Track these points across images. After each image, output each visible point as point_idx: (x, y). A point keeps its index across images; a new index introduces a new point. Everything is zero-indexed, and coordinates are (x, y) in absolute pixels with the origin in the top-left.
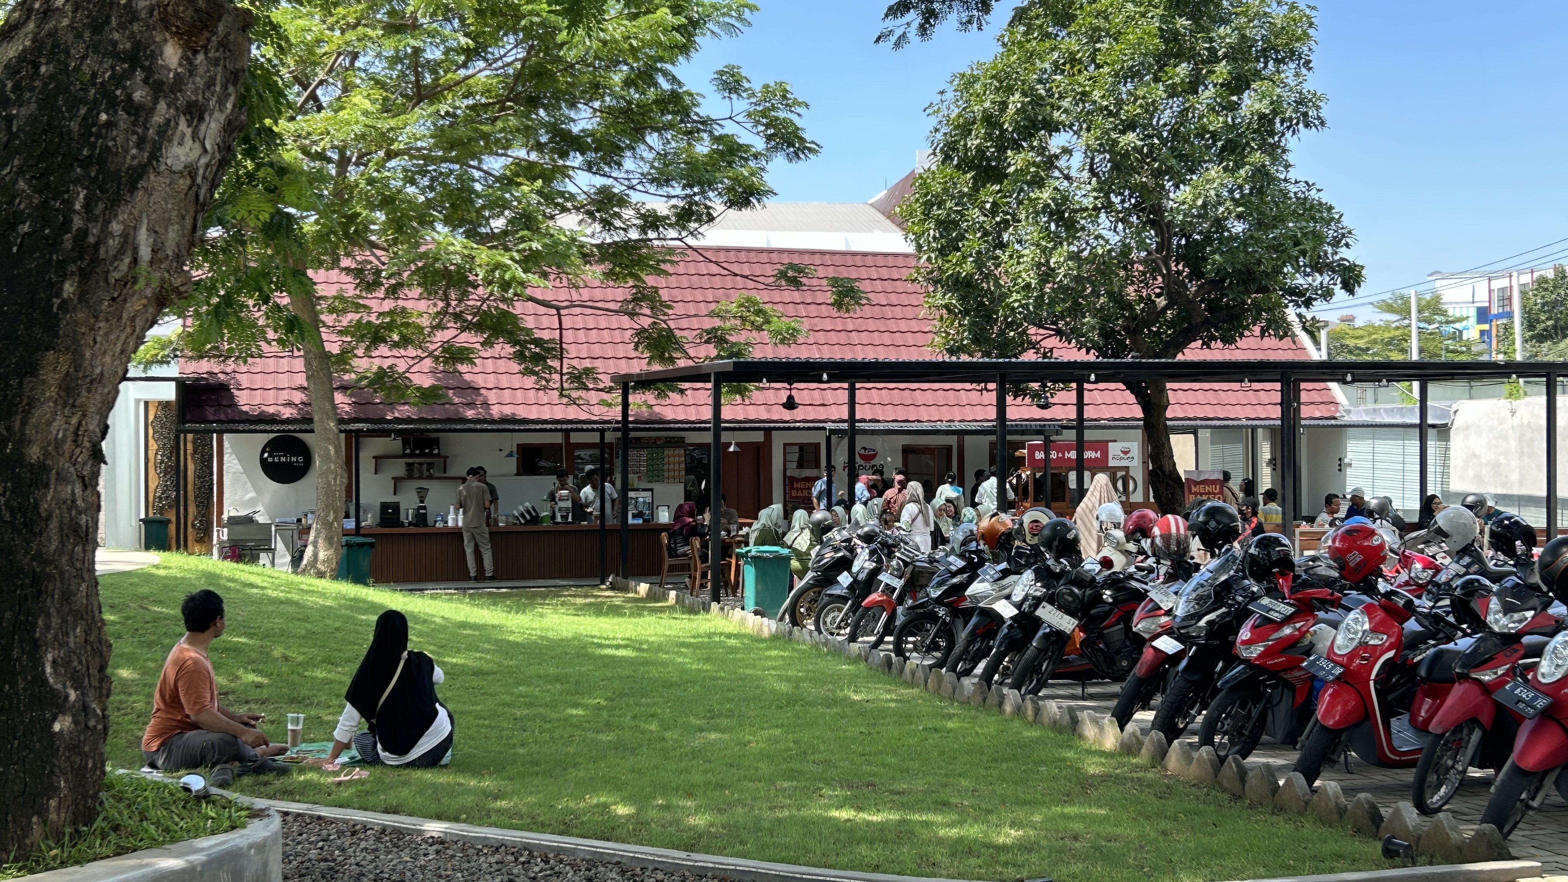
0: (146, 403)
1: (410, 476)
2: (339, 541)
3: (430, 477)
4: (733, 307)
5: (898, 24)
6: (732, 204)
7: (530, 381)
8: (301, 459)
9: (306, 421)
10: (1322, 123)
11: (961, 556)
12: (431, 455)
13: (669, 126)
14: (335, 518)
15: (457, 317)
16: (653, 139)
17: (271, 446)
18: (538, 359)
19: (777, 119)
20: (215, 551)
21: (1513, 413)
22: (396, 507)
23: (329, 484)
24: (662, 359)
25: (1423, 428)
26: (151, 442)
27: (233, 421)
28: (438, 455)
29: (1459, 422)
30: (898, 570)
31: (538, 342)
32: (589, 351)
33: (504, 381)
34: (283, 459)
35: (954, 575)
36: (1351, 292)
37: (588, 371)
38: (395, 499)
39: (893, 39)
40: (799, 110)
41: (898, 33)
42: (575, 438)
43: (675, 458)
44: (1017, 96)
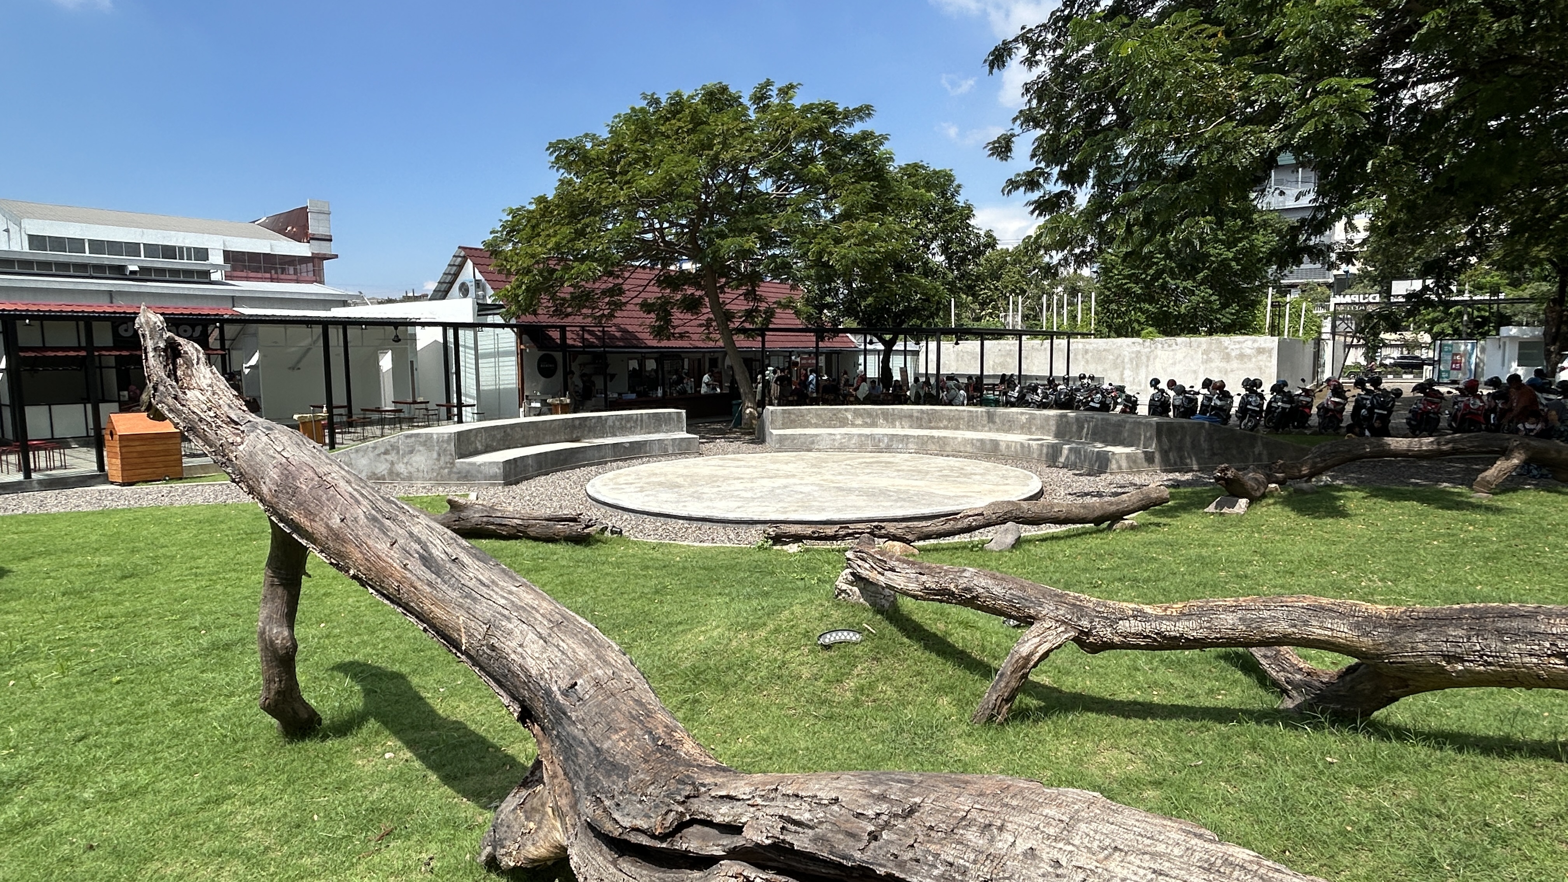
8: (553, 366)
21: (954, 346)
34: (546, 366)
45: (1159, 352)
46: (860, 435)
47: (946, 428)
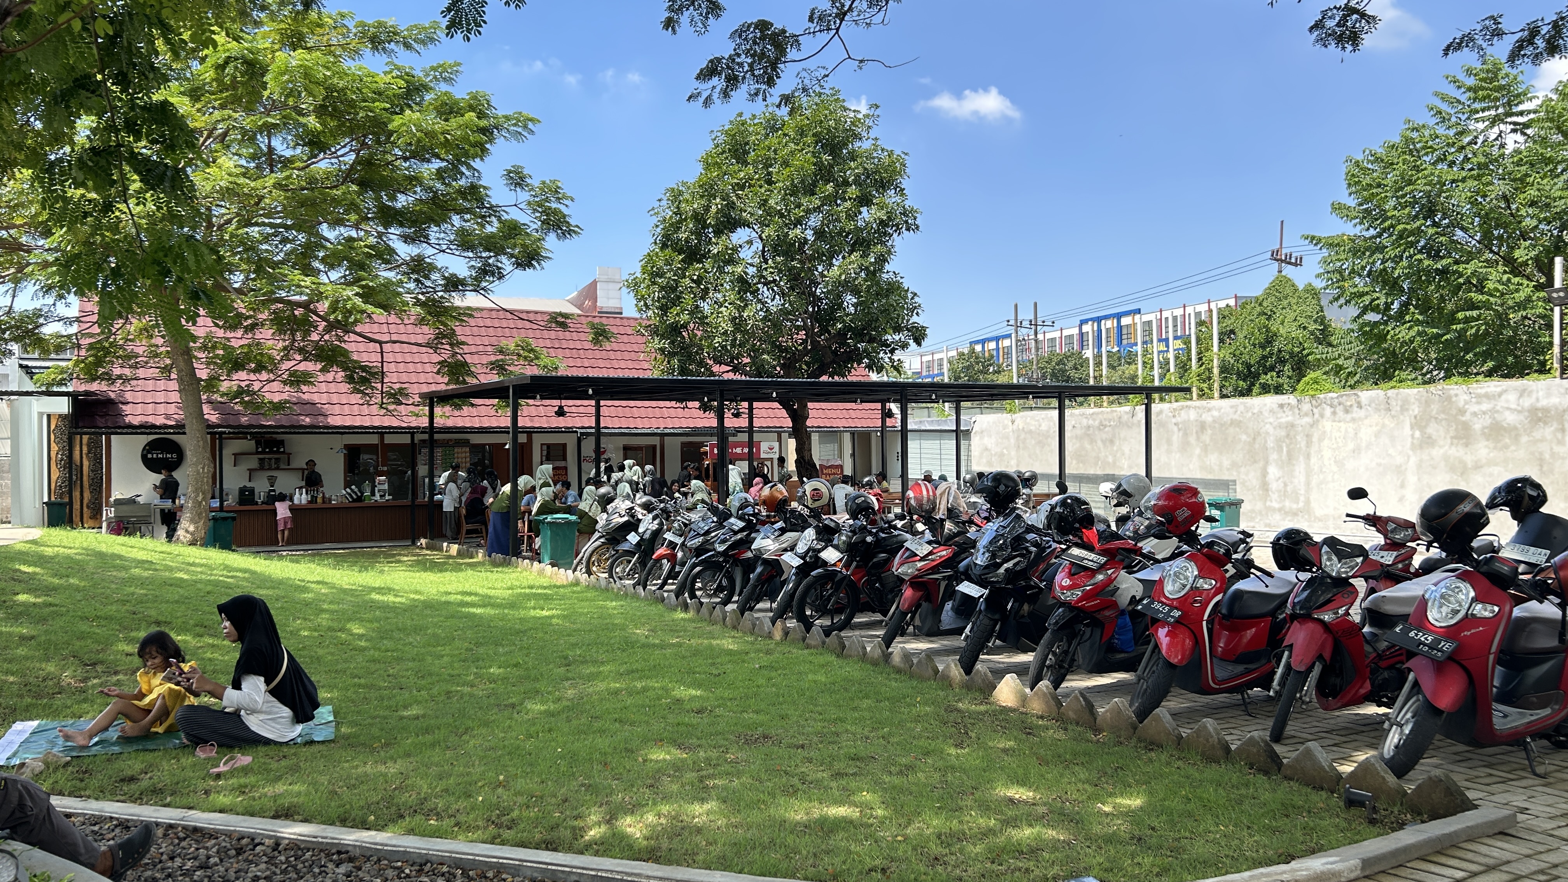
0: (49, 416)
1: (262, 468)
2: (207, 516)
3: (278, 469)
4: (512, 347)
5: (705, 88)
6: (519, 265)
7: (356, 398)
8: (175, 456)
9: (180, 428)
10: (917, 228)
11: (741, 518)
12: (278, 452)
13: (468, 211)
14: (204, 499)
15: (301, 350)
16: (456, 219)
17: (151, 447)
18: (364, 381)
19: (550, 208)
20: (104, 525)
21: (1013, 422)
22: (252, 491)
23: (198, 473)
24: (457, 382)
25: (957, 432)
26: (53, 445)
27: (120, 427)
28: (283, 452)
29: (976, 428)
30: (680, 529)
31: (364, 369)
32: (398, 378)
33: (335, 399)
34: (160, 456)
35: (736, 533)
36: (919, 344)
37: (401, 391)
38: (249, 485)
39: (701, 100)
40: (566, 202)
41: (705, 95)
42: (389, 439)
43: (463, 455)
44: (718, 200)
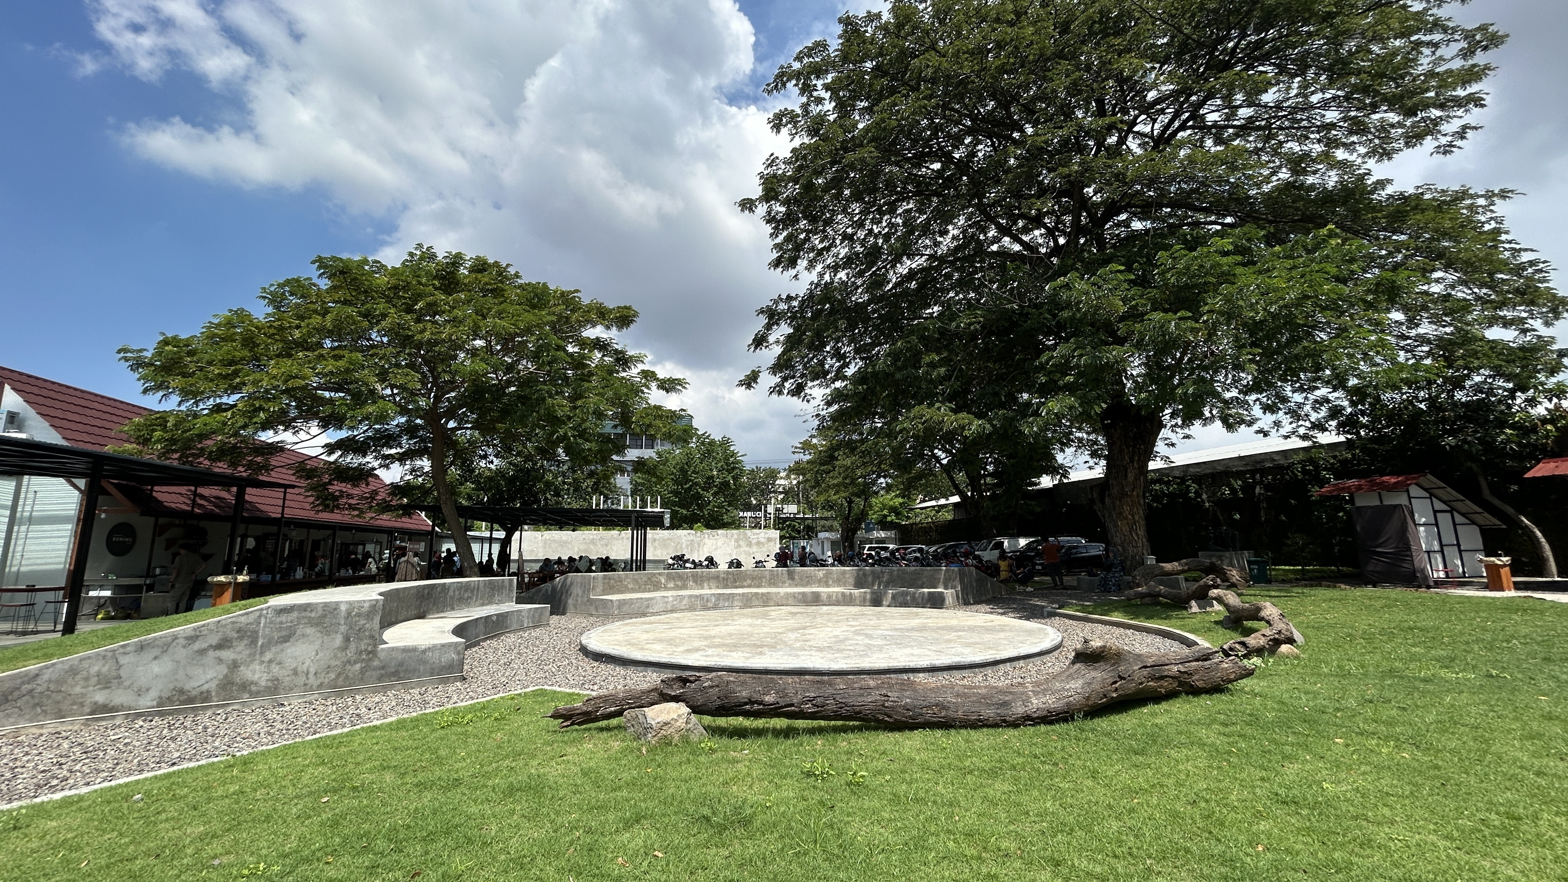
8: (131, 540)
34: (121, 539)
45: (706, 541)
46: (690, 596)
47: (749, 586)
